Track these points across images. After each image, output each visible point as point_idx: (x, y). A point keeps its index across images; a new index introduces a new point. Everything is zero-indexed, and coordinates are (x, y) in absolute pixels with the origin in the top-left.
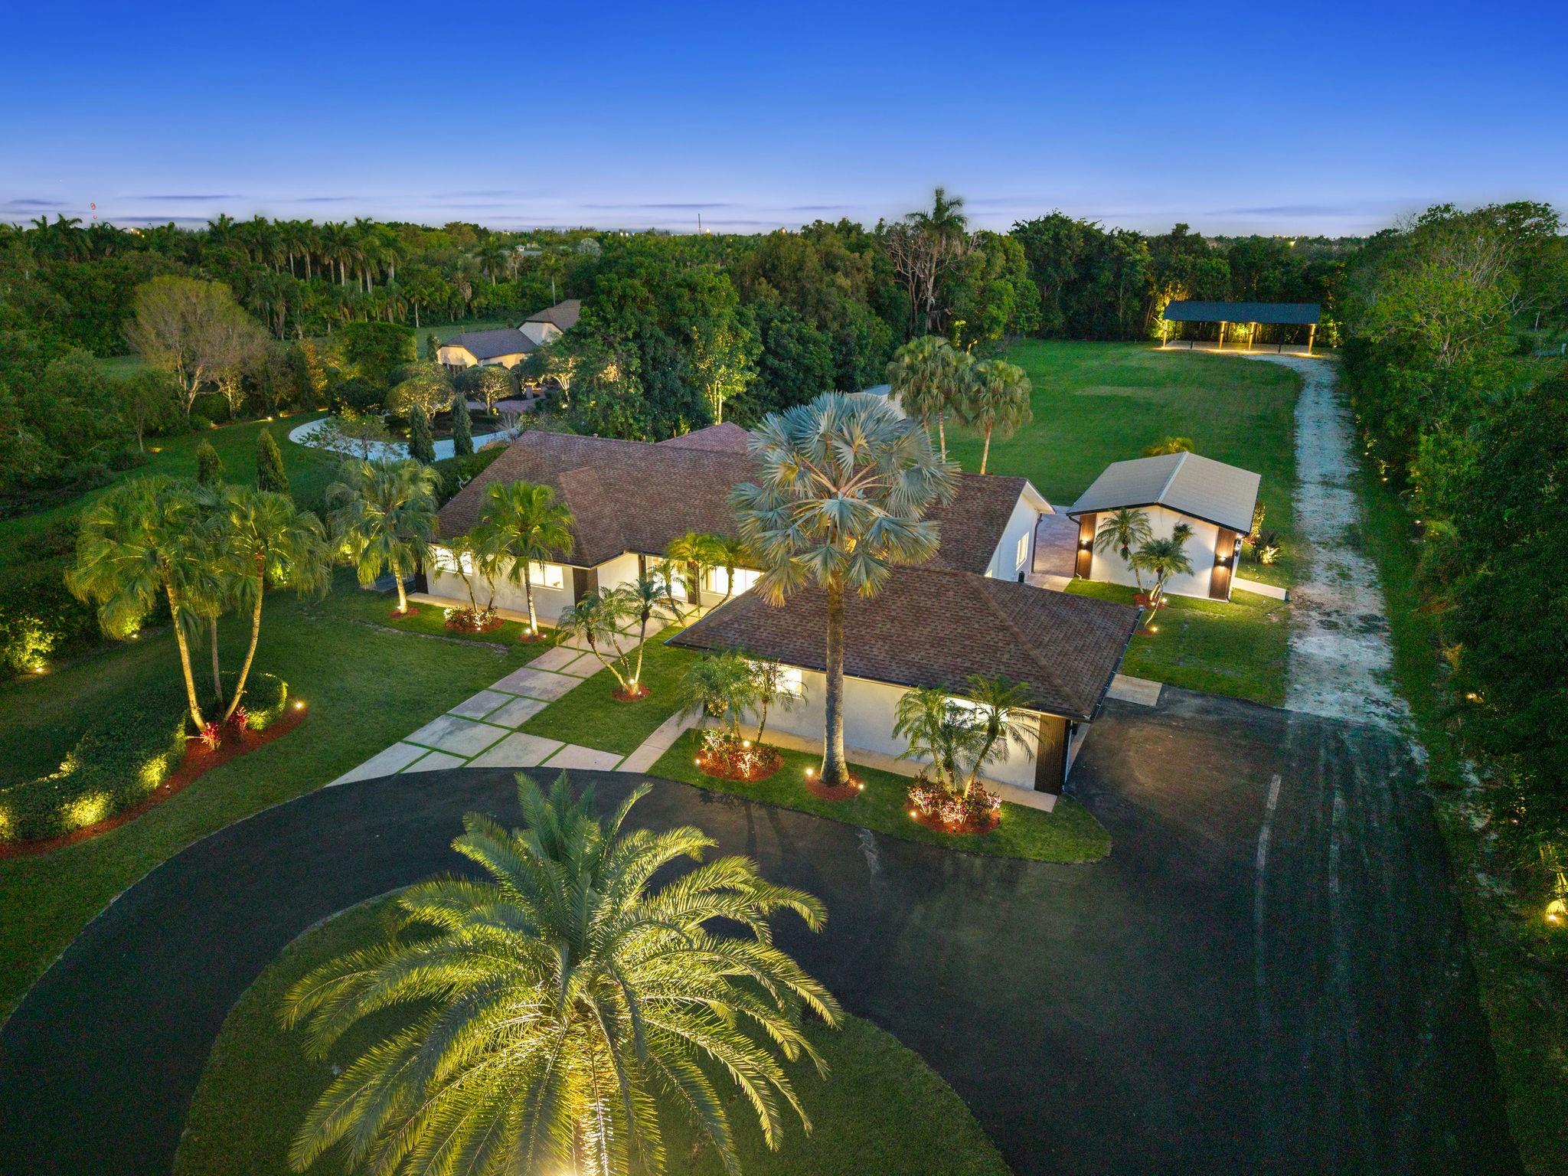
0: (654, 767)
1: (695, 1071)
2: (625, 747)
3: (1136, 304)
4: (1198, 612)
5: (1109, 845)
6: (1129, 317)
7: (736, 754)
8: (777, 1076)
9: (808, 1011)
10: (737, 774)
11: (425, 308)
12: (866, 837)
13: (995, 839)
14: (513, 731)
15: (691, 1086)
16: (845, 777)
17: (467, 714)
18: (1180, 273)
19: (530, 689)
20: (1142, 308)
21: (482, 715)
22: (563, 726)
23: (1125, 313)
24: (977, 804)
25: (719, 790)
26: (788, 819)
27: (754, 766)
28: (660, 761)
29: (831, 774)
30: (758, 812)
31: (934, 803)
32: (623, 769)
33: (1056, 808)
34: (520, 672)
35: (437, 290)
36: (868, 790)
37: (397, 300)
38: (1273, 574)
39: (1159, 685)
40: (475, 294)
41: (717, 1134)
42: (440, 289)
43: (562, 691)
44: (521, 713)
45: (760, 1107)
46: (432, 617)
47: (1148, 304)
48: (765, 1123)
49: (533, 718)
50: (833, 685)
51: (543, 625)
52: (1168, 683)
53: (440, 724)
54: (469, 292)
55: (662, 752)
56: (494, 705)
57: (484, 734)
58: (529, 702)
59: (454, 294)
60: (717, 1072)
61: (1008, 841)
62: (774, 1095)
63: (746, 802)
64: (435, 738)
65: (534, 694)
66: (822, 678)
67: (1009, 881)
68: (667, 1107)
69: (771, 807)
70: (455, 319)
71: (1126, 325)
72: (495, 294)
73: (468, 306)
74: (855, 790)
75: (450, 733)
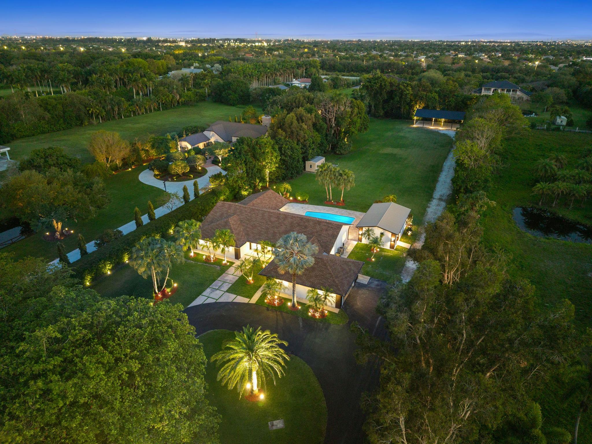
0: (257, 302)
1: (269, 368)
2: (250, 297)
3: (407, 107)
4: (386, 253)
5: (348, 320)
6: (405, 111)
7: (274, 300)
8: (281, 368)
9: (285, 358)
10: (274, 304)
11: (163, 104)
12: (300, 319)
13: (326, 319)
14: (225, 292)
15: (269, 370)
16: (297, 305)
17: (214, 287)
18: (421, 98)
19: (227, 280)
20: (410, 109)
21: (217, 288)
22: (236, 291)
23: (404, 110)
24: (322, 312)
25: (270, 308)
26: (285, 315)
27: (277, 302)
28: (257, 301)
29: (294, 305)
30: (279, 313)
31: (314, 312)
32: (250, 302)
33: (339, 312)
34: (224, 274)
35: (167, 97)
36: (301, 308)
37: (154, 102)
38: (410, 239)
39: (369, 278)
40: (180, 97)
41: (272, 376)
42: (168, 97)
43: (234, 280)
44: (226, 287)
45: (278, 372)
46: (200, 257)
47: (411, 107)
48: (279, 374)
49: (229, 288)
50: (294, 286)
51: (228, 260)
52: (372, 277)
53: (208, 290)
54: (178, 97)
55: (258, 298)
56: (220, 285)
57: (218, 293)
58: (227, 284)
59: (173, 97)
60: (272, 367)
61: (328, 320)
62: (280, 371)
63: (276, 311)
64: (208, 294)
65: (228, 281)
66: (292, 284)
67: (327, 329)
68: (265, 373)
69: (281, 312)
70: (174, 106)
71: (404, 114)
72: (187, 96)
73: (178, 101)
74: (298, 308)
75: (211, 293)
